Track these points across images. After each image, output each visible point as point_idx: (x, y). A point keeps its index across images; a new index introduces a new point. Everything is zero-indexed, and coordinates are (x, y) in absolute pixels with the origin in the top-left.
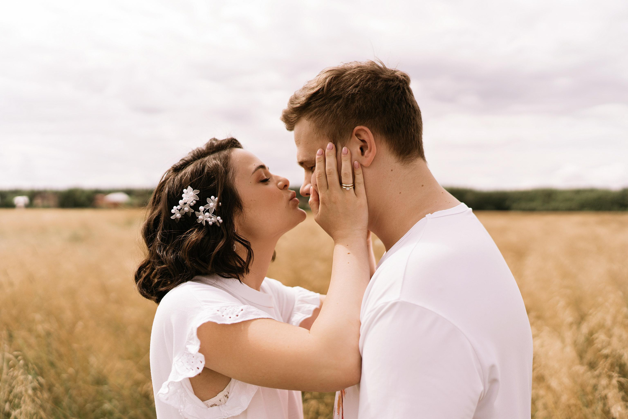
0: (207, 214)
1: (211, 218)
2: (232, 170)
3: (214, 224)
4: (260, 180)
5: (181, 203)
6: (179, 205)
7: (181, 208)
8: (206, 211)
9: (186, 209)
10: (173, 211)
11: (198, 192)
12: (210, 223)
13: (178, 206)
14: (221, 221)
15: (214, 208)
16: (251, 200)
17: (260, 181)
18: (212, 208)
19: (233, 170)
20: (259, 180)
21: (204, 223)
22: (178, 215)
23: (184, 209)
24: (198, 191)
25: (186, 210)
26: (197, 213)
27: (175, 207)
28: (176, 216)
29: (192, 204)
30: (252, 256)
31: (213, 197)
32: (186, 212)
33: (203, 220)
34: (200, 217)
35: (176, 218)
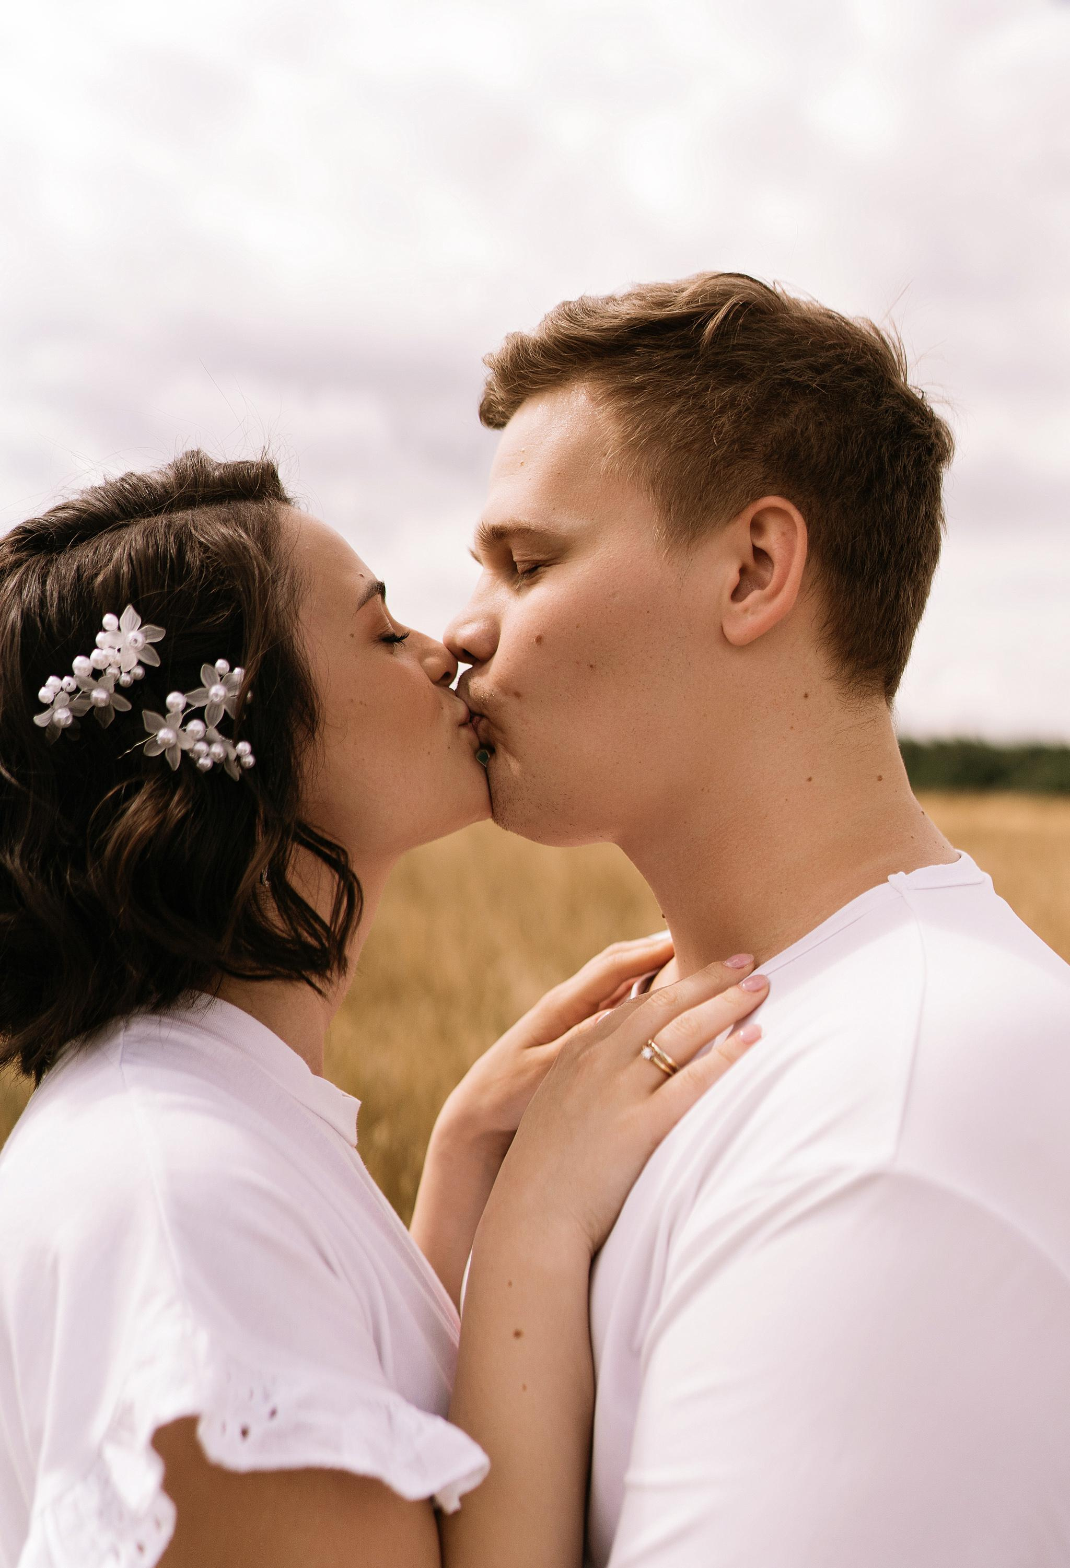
0: (195, 726)
1: (210, 743)
2: (288, 576)
3: (219, 767)
4: (381, 634)
5: (79, 669)
6: (71, 674)
7: (78, 690)
8: (193, 714)
9: (99, 695)
10: (45, 694)
11: (159, 634)
12: (205, 762)
13: (67, 679)
14: (249, 760)
15: (224, 707)
16: (352, 701)
17: (379, 636)
18: (216, 706)
19: (292, 577)
20: (379, 632)
21: (175, 761)
22: (62, 716)
23: (87, 696)
24: (159, 632)
25: (96, 699)
26: (149, 715)
27: (52, 680)
28: (52, 717)
29: (125, 679)
30: (356, 900)
31: (221, 664)
32: (94, 707)
33: (174, 747)
34: (164, 735)
35: (52, 726)
